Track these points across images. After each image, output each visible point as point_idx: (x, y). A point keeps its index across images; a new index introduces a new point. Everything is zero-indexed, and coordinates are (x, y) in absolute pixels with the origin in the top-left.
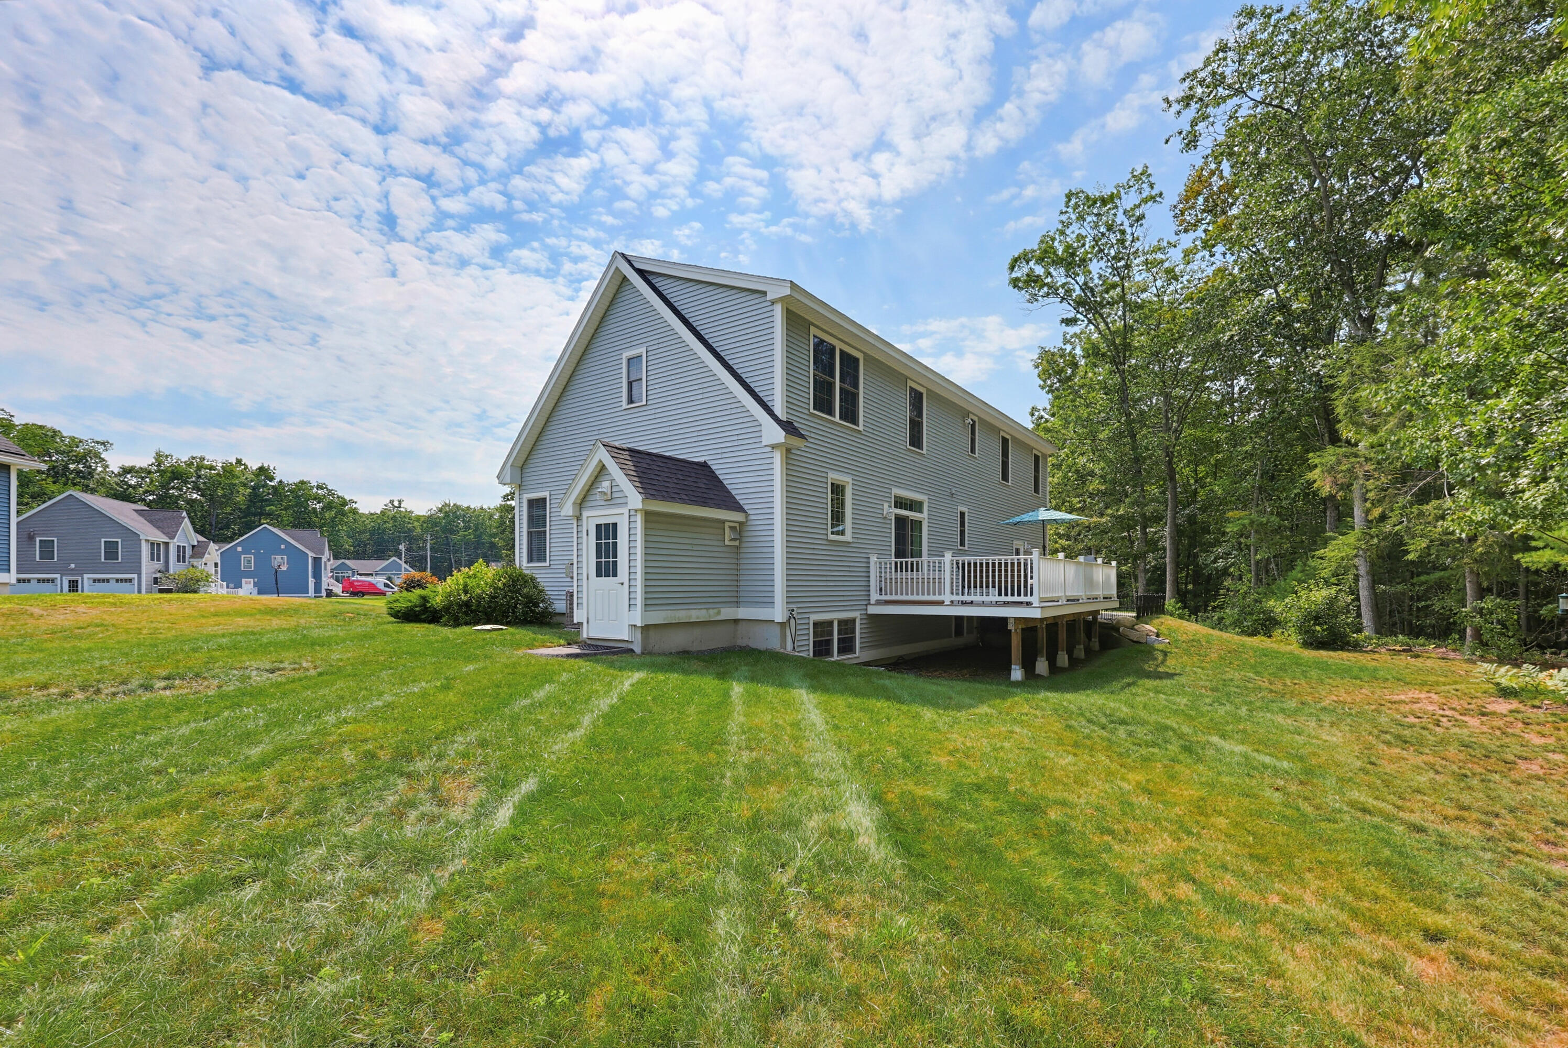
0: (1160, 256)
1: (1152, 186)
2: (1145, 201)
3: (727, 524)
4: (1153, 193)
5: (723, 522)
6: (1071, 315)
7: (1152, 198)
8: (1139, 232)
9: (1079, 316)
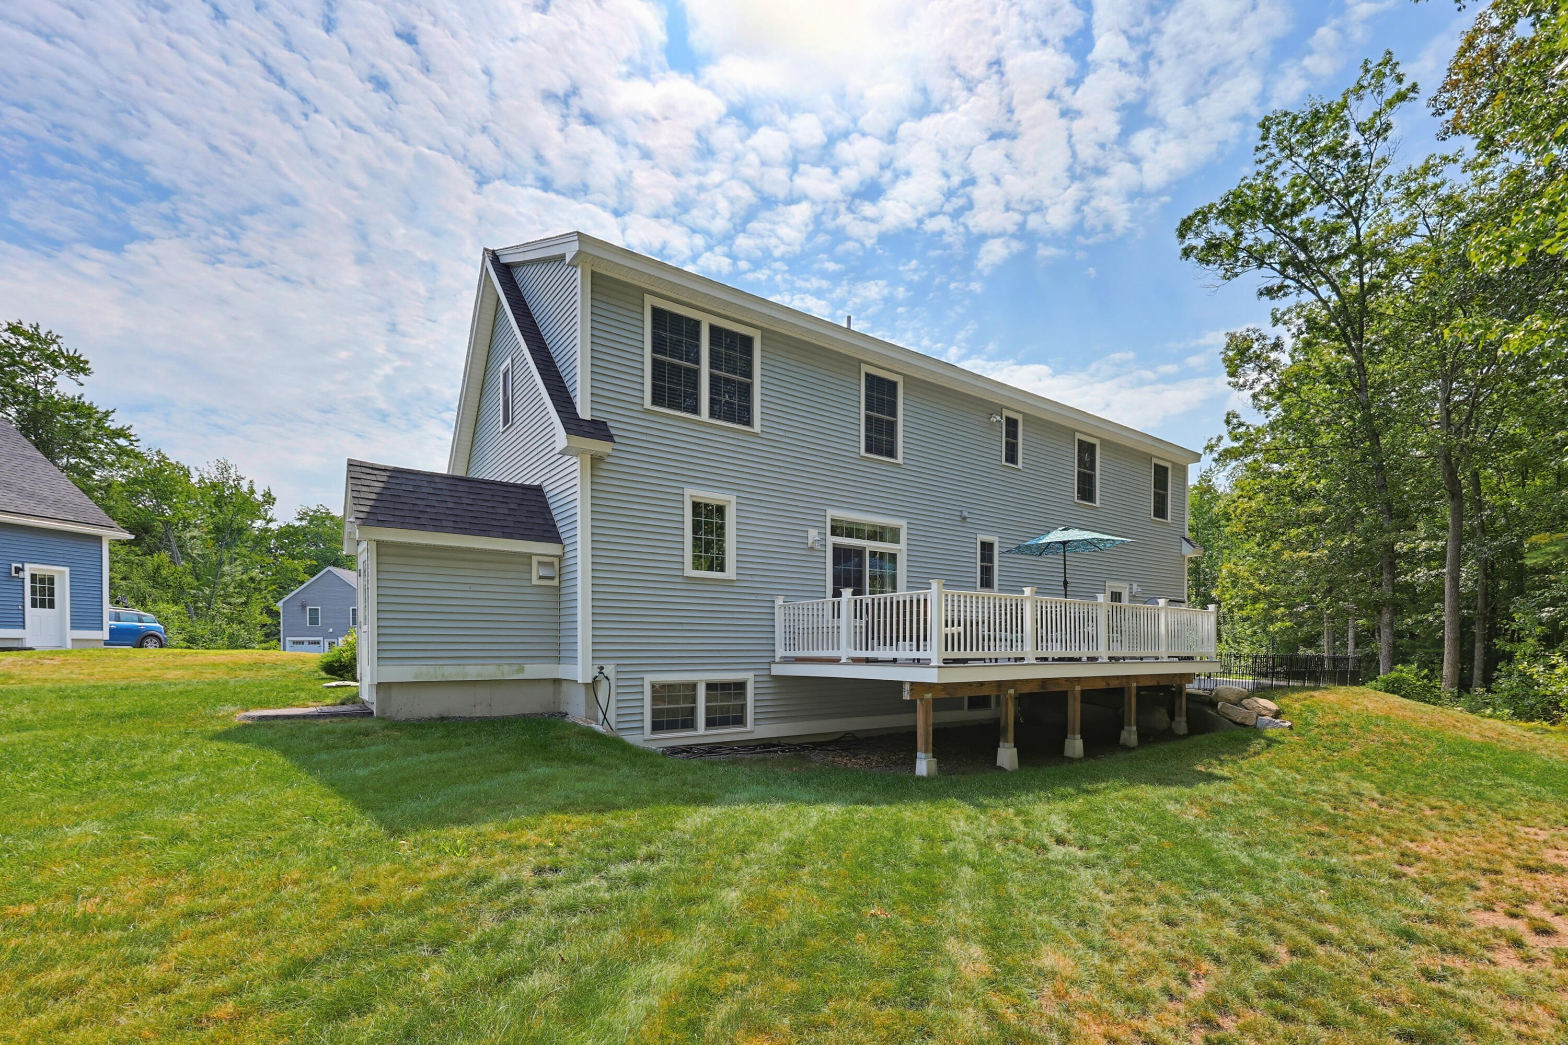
0: (1431, 180)
1: (1399, 78)
2: (1391, 104)
3: (535, 560)
4: (1404, 87)
5: (530, 556)
6: (1277, 281)
7: (1401, 97)
8: (1381, 149)
9: (1288, 282)
